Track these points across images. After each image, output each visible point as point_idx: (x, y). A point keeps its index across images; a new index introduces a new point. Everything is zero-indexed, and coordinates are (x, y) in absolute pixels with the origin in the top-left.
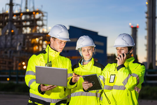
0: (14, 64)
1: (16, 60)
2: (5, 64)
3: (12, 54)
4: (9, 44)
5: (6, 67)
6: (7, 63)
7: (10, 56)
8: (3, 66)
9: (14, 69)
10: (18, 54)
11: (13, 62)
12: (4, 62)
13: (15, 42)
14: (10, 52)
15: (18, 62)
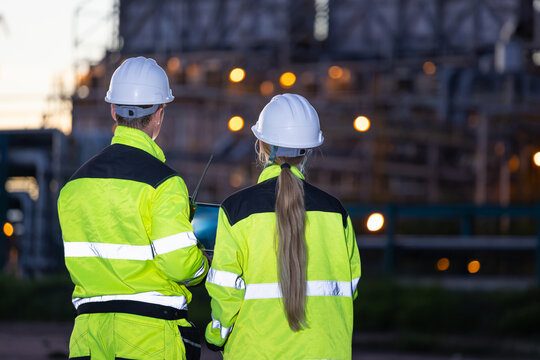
0: (479, 162)
1: (493, 138)
2: (420, 160)
3: (461, 99)
4: (422, 28)
5: (421, 180)
6: (433, 156)
7: (452, 110)
8: (404, 179)
9: (480, 196)
10: (505, 100)
11: (471, 151)
12: (410, 150)
13: (461, 17)
14: (453, 84)
15: (501, 148)
